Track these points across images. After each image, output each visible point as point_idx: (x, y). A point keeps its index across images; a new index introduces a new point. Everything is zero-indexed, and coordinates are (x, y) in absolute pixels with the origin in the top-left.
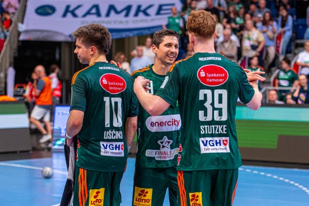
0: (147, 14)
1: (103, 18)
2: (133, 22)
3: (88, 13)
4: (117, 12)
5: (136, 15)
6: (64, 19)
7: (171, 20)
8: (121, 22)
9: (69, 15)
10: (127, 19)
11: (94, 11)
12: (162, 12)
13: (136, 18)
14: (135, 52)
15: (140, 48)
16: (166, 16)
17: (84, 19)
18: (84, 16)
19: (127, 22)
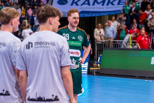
0: (113, 4)
1: (91, 6)
2: (106, 8)
3: (84, 3)
4: (98, 3)
5: (108, 5)
6: (72, 6)
7: (125, 7)
8: (100, 8)
9: (74, 4)
10: (103, 7)
11: (87, 2)
12: (121, 3)
13: (108, 6)
14: (107, 24)
15: (110, 21)
16: (122, 5)
17: (81, 6)
18: (82, 5)
19: (103, 8)
